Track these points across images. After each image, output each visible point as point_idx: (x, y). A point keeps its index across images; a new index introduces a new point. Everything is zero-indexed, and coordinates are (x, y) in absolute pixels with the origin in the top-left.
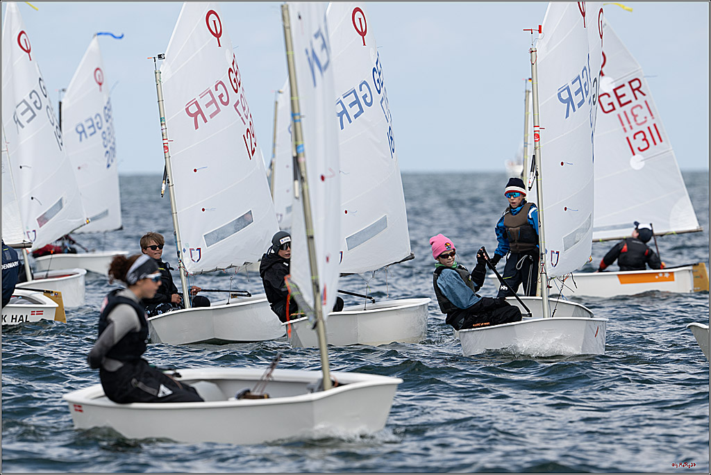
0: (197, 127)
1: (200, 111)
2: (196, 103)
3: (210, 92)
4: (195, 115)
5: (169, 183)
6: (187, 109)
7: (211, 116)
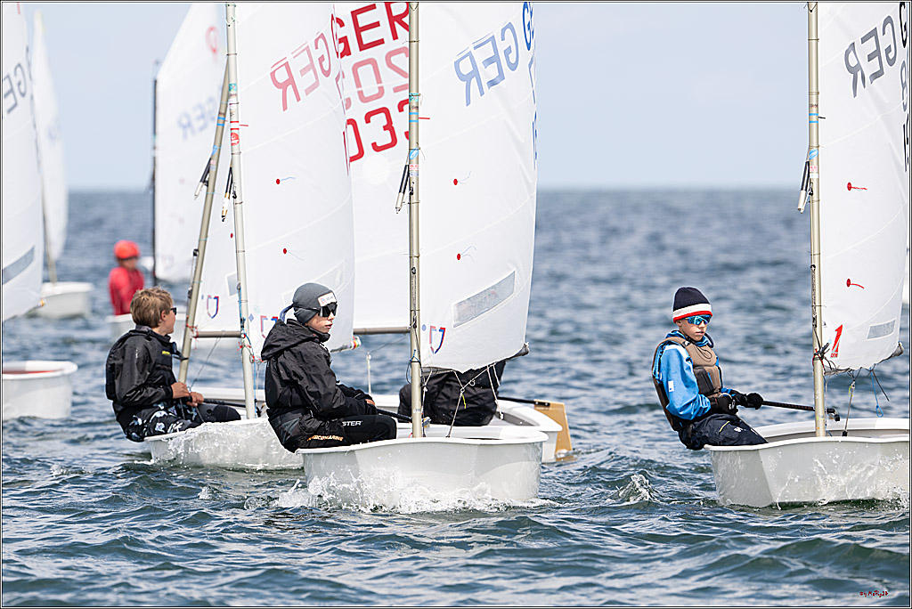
0: (285, 108)
1: (291, 81)
2: (287, 65)
3: (307, 49)
4: (283, 86)
5: (235, 197)
6: (273, 74)
7: (308, 91)
